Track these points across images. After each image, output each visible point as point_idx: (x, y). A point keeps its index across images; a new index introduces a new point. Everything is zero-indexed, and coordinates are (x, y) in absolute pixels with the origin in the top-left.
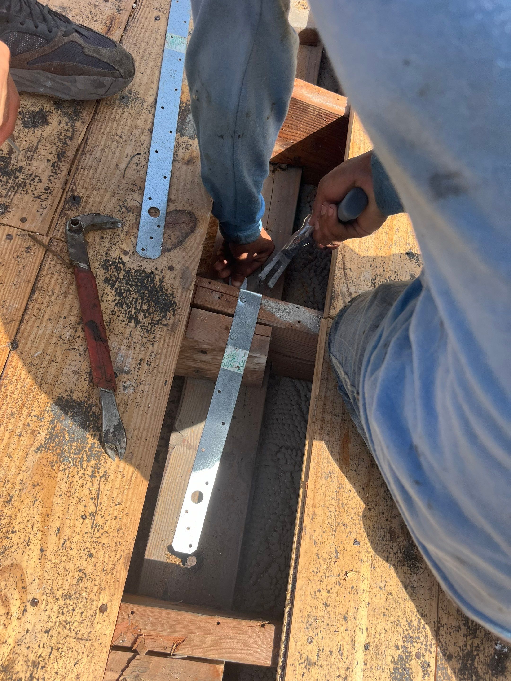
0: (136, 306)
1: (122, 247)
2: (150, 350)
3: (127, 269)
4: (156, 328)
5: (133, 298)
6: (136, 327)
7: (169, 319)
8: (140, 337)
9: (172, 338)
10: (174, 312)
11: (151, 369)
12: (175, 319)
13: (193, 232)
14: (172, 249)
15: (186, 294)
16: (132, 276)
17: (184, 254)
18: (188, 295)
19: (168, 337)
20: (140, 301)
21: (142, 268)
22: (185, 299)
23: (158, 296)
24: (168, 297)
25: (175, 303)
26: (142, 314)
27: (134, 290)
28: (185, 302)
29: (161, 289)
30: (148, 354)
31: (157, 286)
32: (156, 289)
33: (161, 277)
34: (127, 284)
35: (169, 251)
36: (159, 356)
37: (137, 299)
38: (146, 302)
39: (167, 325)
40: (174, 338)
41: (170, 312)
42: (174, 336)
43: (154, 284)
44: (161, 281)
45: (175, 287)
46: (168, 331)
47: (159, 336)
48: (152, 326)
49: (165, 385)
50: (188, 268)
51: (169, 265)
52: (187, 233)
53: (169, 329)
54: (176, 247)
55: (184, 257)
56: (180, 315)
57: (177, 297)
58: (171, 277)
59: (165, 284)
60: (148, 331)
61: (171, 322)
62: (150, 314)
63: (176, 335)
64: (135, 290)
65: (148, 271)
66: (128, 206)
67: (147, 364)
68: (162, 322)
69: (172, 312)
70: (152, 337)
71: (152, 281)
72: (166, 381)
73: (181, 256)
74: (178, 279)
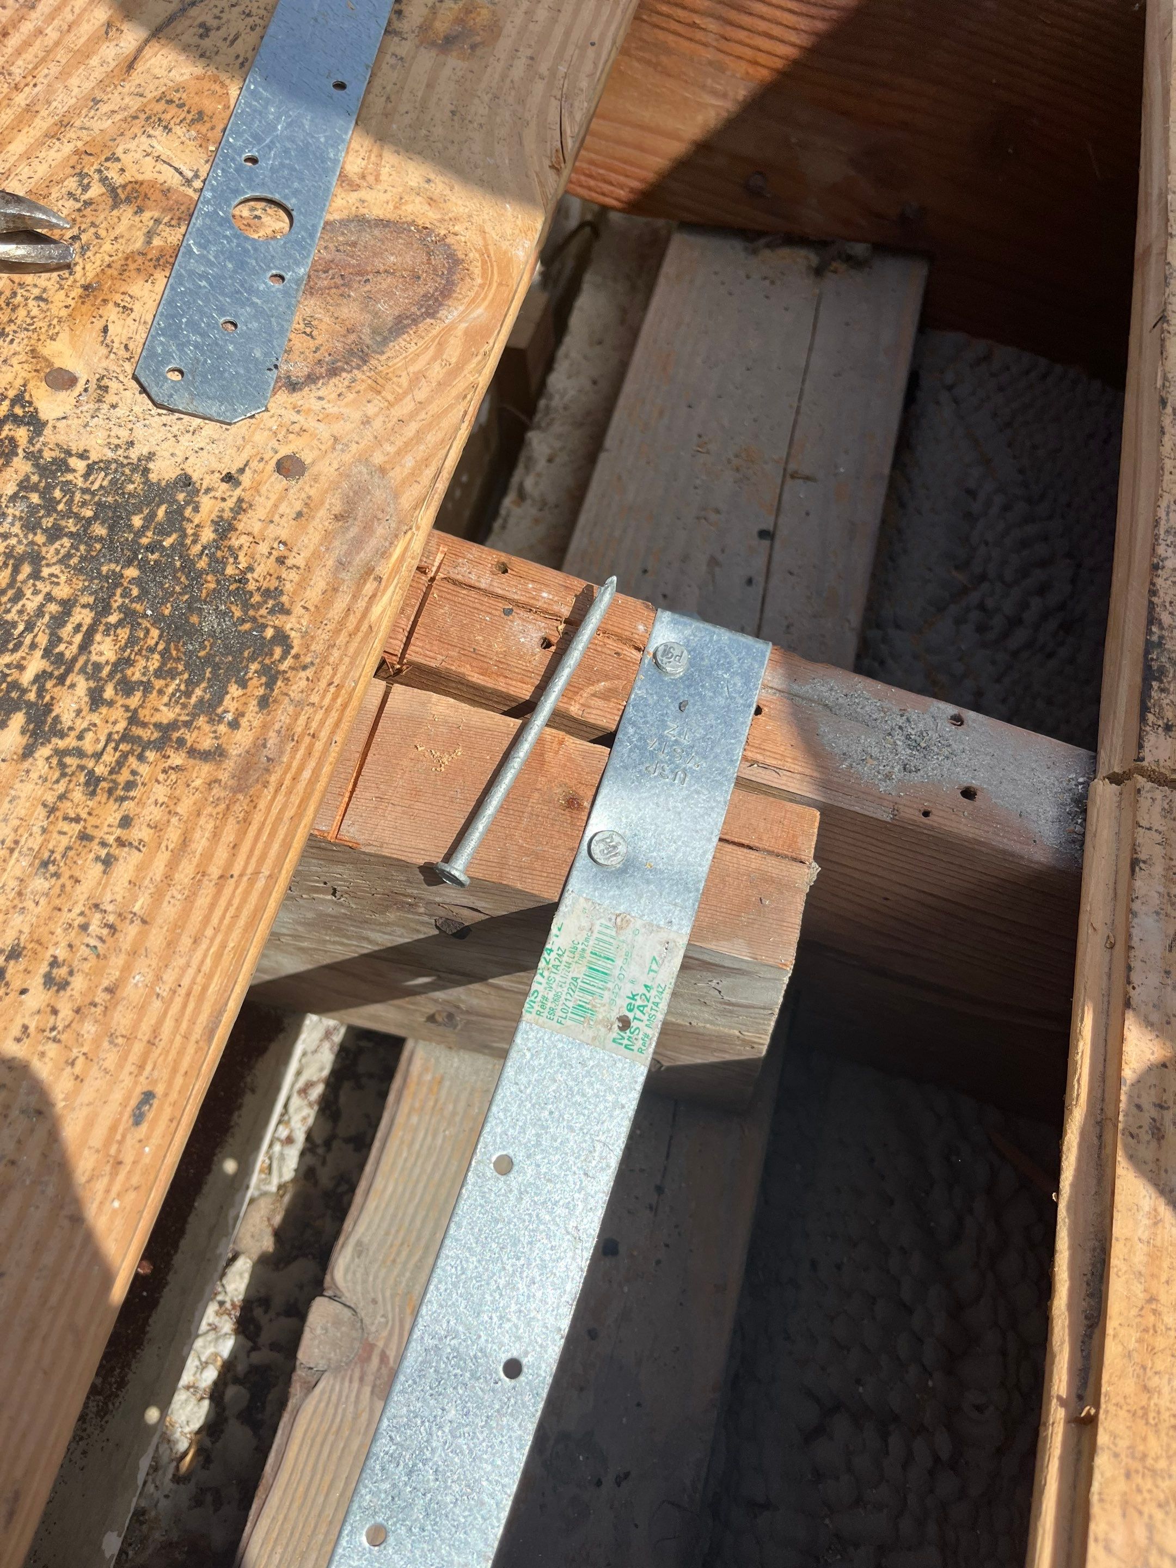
0: (55, 639)
1: (49, 349)
2: (81, 893)
3: (48, 455)
4: (144, 769)
5: (49, 598)
6: (28, 752)
7: (234, 725)
8: (41, 812)
9: (228, 836)
10: (270, 685)
11: (66, 1012)
12: (265, 727)
13: (432, 315)
14: (311, 379)
15: (355, 597)
16: (68, 489)
17: (371, 410)
18: (361, 604)
19: (207, 825)
20: (82, 616)
21: (134, 454)
22: (342, 623)
23: (193, 599)
24: (246, 606)
25: (282, 638)
26: (82, 685)
27: (64, 561)
28: (342, 639)
29: (217, 565)
30: (66, 916)
31: (197, 549)
32: (188, 565)
33: (230, 503)
34: (30, 525)
35: (293, 386)
36: (131, 931)
37: (68, 606)
38: (120, 623)
39: (216, 754)
40: (242, 834)
41: (243, 684)
42: (246, 821)
43: (184, 536)
44: (224, 528)
45: (300, 561)
46: (216, 791)
47: (156, 814)
48: (125, 756)
49: (138, 1119)
50: (383, 471)
51: (284, 451)
52: (399, 319)
53: (224, 776)
54: (334, 372)
55: (366, 421)
56: (299, 705)
57: (298, 610)
58: (283, 508)
59: (244, 540)
60: (92, 782)
61: (241, 740)
62: (127, 687)
63: (257, 818)
64: (69, 556)
65: (162, 470)
66: (118, 180)
67: (49, 980)
68: (190, 738)
69: (257, 688)
70: (112, 814)
71: (176, 519)
72: (148, 1096)
73: (357, 415)
74: (322, 519)
